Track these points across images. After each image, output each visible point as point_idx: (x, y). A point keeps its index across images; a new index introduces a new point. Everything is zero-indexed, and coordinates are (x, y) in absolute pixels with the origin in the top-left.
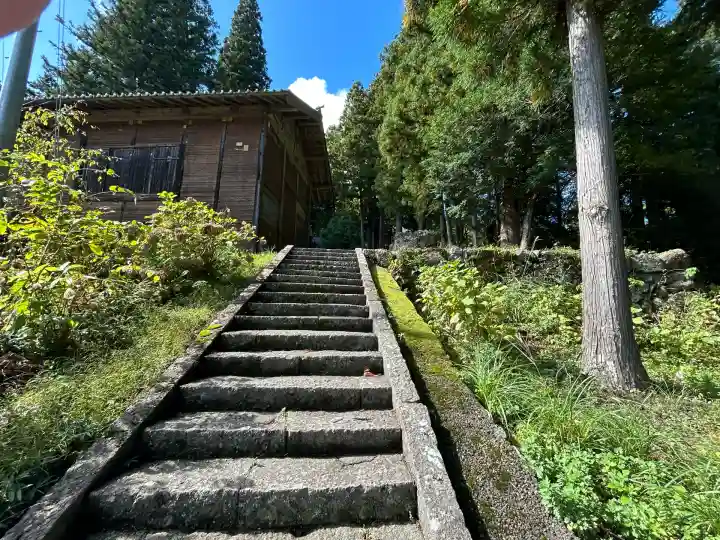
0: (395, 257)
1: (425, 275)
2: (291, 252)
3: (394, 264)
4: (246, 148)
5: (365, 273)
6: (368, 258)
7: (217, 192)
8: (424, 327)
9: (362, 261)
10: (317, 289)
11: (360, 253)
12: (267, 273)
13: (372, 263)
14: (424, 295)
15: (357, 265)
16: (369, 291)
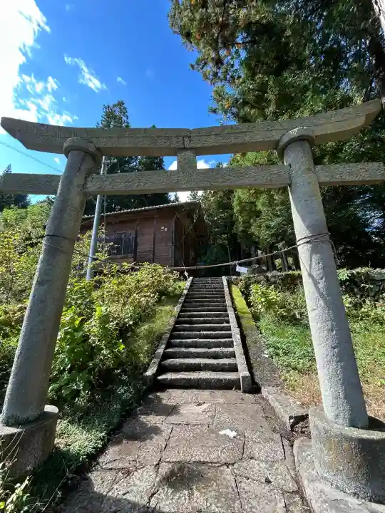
0: (241, 280)
1: (253, 288)
2: (192, 281)
3: (241, 284)
4: (166, 229)
5: (226, 290)
6: (228, 281)
7: (154, 251)
8: (248, 310)
9: (225, 283)
10: (206, 298)
11: (224, 278)
12: (185, 292)
13: (230, 283)
14: (251, 298)
15: (223, 285)
16: (227, 297)
